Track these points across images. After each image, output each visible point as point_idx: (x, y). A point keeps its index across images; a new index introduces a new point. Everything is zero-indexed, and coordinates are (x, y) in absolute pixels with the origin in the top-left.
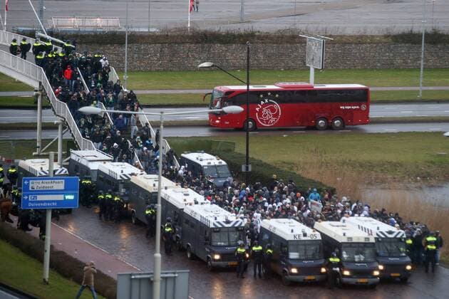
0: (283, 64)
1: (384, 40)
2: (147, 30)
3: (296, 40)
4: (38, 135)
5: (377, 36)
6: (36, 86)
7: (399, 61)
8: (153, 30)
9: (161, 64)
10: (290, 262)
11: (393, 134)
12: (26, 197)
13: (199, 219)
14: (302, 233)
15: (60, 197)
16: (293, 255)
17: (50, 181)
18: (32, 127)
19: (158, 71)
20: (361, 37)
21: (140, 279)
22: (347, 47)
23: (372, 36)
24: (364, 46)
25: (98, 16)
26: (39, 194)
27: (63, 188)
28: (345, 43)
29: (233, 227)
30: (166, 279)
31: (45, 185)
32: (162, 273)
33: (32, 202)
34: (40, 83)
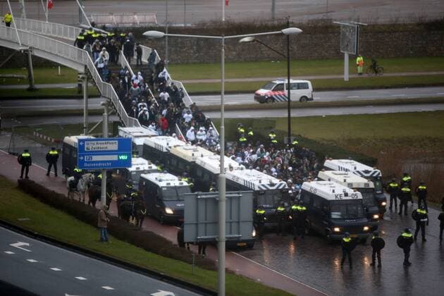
0: (316, 54)
1: (417, 28)
2: (183, 25)
3: (330, 30)
5: (410, 24)
6: (82, 70)
7: (432, 49)
8: (189, 25)
9: (197, 57)
10: (333, 221)
11: (430, 112)
12: (82, 158)
13: (242, 183)
14: (343, 193)
15: (115, 158)
16: (335, 215)
17: (104, 142)
18: (79, 113)
19: (195, 63)
20: (393, 25)
21: (206, 199)
22: (380, 35)
23: (405, 25)
24: (397, 34)
25: (135, 13)
26: (93, 155)
27: (117, 149)
28: (378, 32)
29: (277, 189)
30: (231, 199)
31: (99, 146)
32: (227, 194)
33: (88, 163)
34: (86, 66)
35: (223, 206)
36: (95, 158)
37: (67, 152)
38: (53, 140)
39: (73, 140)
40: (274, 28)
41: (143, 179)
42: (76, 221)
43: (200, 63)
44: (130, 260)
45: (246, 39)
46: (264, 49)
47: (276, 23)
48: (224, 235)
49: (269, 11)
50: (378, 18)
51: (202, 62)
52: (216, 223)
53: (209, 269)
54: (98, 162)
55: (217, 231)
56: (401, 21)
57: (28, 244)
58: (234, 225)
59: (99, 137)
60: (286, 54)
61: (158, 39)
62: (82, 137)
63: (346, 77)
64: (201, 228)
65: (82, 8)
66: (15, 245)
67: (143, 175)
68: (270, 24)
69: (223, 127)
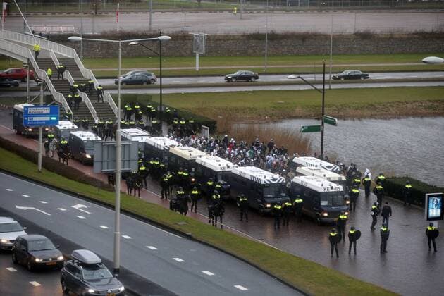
0: (178, 54)
1: (241, 38)
2: (91, 33)
4: (27, 94)
5: (237, 35)
6: (26, 61)
7: (251, 51)
8: (95, 33)
9: (101, 54)
10: (322, 208)
12: (26, 118)
13: (249, 178)
14: (329, 187)
16: (324, 203)
17: (41, 108)
19: (99, 58)
20: (227, 36)
21: (108, 146)
22: (218, 42)
24: (229, 42)
25: (60, 25)
26: (34, 116)
27: (49, 113)
28: (217, 40)
30: (124, 145)
31: (38, 111)
32: (121, 142)
33: (30, 121)
34: (28, 59)
35: (119, 150)
36: (35, 119)
37: (17, 114)
38: (7, 107)
39: (20, 107)
40: (151, 36)
41: (72, 135)
42: (22, 160)
43: (103, 58)
44: (58, 184)
45: (134, 43)
46: (144, 49)
47: (152, 33)
48: (119, 169)
49: (148, 25)
50: (218, 31)
51: (104, 57)
52: (115, 161)
53: (109, 191)
54: (37, 121)
55: (115, 166)
56: (231, 33)
58: (126, 162)
59: (37, 106)
60: (159, 53)
61: (76, 42)
62: (26, 105)
63: (197, 68)
64: (105, 164)
65: (26, 21)
67: (71, 132)
68: (149, 33)
69: (119, 99)
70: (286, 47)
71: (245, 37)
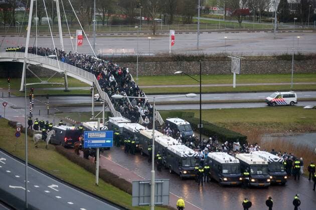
0: (219, 72)
1: (273, 59)
2: (148, 55)
3: (227, 59)
4: (93, 109)
5: (269, 56)
6: (92, 84)
7: (281, 70)
8: (151, 55)
9: (155, 72)
10: (223, 175)
12: (86, 142)
13: (175, 152)
14: (229, 160)
15: (104, 142)
16: (225, 171)
17: (98, 133)
18: (90, 105)
19: (154, 76)
20: (260, 57)
21: (144, 184)
22: (253, 62)
23: (266, 57)
24: (262, 62)
25: (123, 48)
26: (93, 140)
27: (105, 137)
28: (252, 60)
29: (193, 156)
30: (157, 184)
32: (155, 181)
33: (90, 144)
34: (94, 83)
38: (75, 122)
45: (178, 72)
46: (191, 68)
48: (153, 203)
51: (158, 75)
54: (95, 144)
57: (57, 186)
58: (159, 198)
63: (234, 85)
64: (142, 199)
66: (51, 187)
70: (310, 66)
71: (275, 58)
